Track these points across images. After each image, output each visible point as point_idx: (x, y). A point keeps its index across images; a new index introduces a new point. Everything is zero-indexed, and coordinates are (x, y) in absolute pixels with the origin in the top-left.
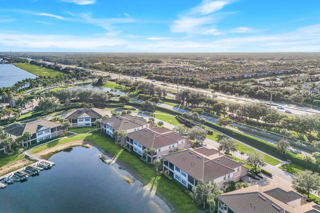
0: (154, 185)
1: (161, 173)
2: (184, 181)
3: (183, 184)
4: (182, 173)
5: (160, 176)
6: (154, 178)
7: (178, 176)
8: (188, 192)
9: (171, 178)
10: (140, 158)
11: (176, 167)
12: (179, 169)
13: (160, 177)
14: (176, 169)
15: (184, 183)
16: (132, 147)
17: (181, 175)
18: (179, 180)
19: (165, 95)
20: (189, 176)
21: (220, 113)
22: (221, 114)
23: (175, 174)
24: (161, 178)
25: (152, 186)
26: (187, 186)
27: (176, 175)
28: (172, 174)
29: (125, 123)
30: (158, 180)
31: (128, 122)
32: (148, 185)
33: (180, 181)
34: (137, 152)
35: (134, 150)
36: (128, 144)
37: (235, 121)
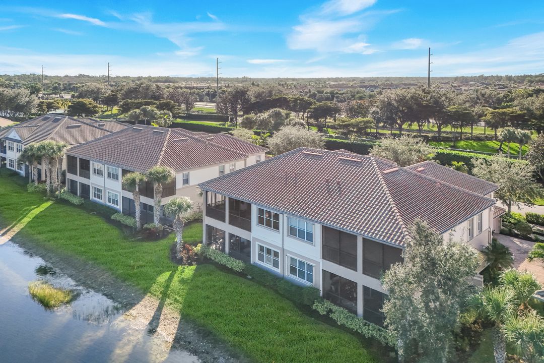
0: (168, 301)
1: (196, 254)
2: (302, 264)
3: (296, 278)
4: (292, 231)
5: (190, 264)
6: (167, 275)
7: (269, 251)
8: (331, 311)
9: (237, 265)
10: (113, 217)
11: (261, 212)
12: (276, 216)
13: (194, 267)
14: (261, 221)
15: (302, 275)
16: (85, 189)
17: (286, 238)
18: (276, 264)
19: (189, 105)
20: (326, 230)
21: (325, 129)
22: (329, 129)
23: (257, 243)
24: (196, 270)
25: (160, 309)
26: (318, 281)
27: (261, 248)
28: (241, 248)
29: (68, 127)
30: (183, 281)
31: (79, 126)
32: (138, 306)
33: (283, 270)
34: (102, 201)
35: (92, 197)
36: (73, 183)
37: (367, 138)
